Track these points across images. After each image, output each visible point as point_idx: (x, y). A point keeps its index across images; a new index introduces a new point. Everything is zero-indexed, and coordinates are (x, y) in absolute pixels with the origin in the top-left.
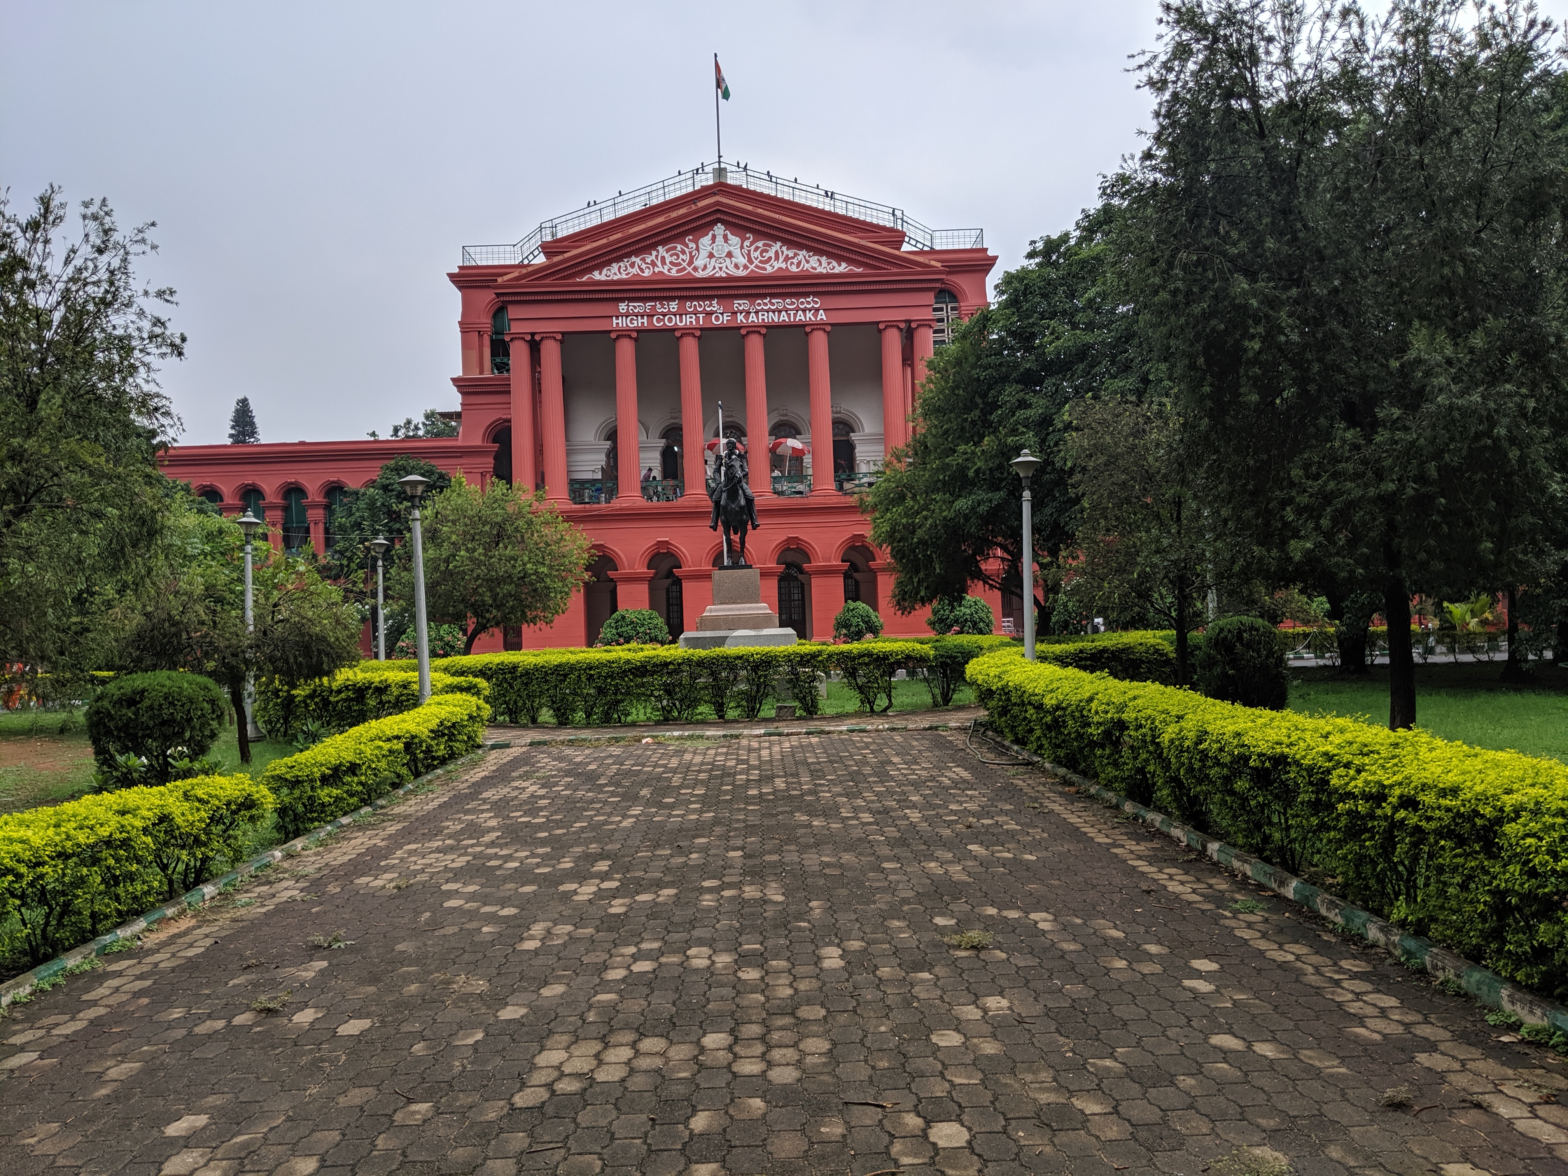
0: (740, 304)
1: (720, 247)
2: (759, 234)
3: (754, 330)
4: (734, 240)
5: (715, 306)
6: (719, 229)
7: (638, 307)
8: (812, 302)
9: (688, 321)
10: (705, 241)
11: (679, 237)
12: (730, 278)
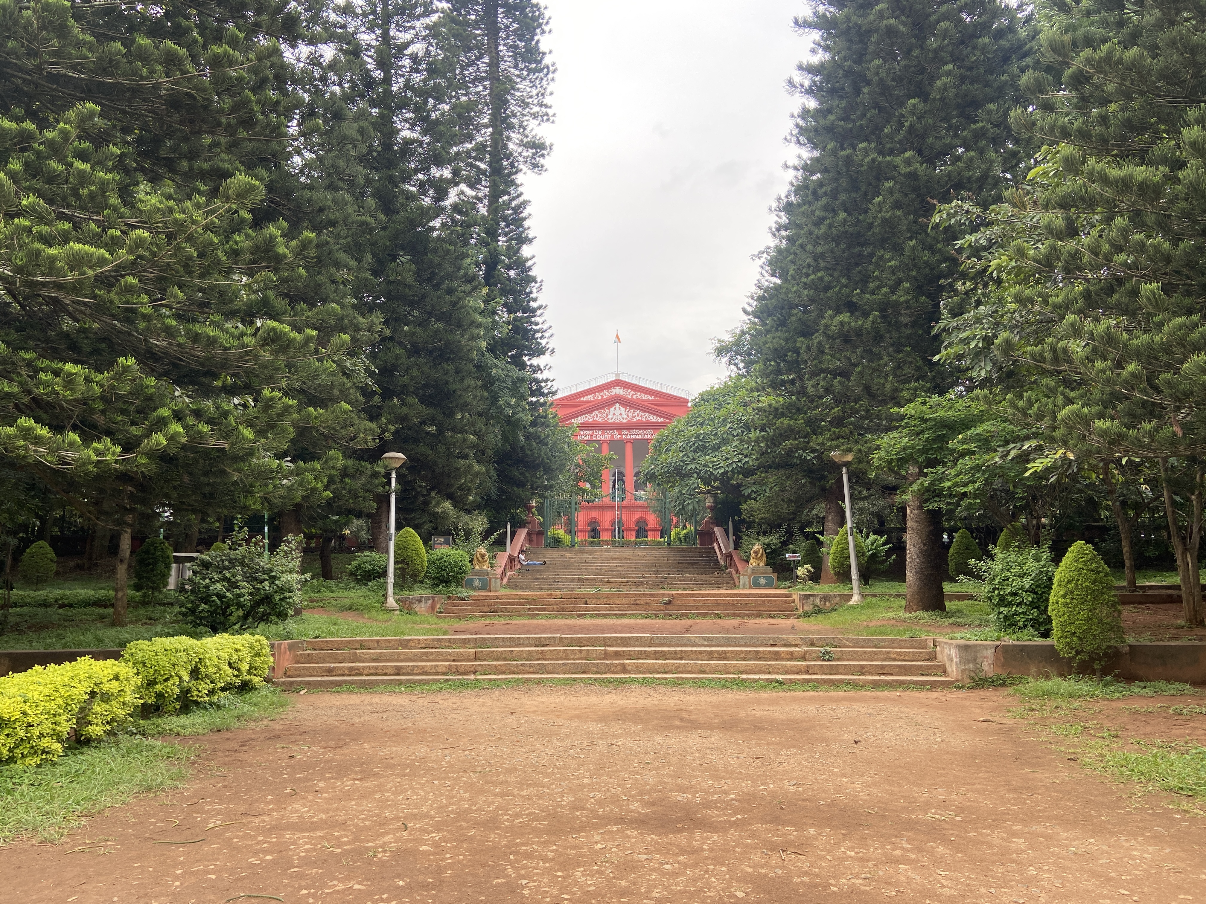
0: (625, 432)
1: (617, 412)
2: (631, 407)
3: (629, 441)
4: (623, 409)
5: (615, 432)
6: (617, 405)
7: (588, 432)
8: (650, 432)
9: (605, 437)
10: (612, 409)
11: (603, 408)
12: (621, 423)
